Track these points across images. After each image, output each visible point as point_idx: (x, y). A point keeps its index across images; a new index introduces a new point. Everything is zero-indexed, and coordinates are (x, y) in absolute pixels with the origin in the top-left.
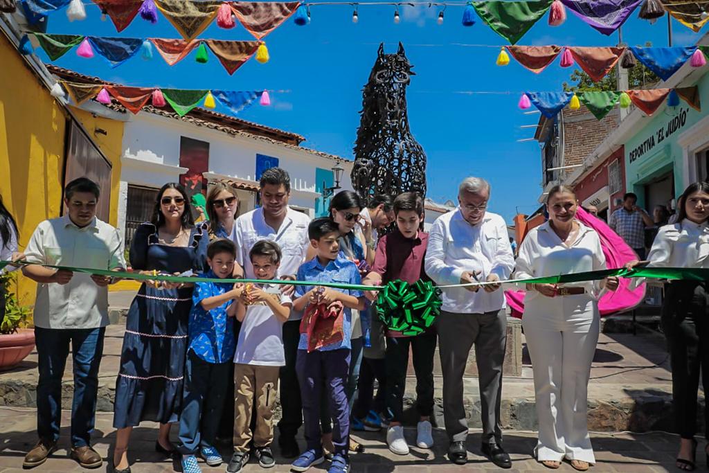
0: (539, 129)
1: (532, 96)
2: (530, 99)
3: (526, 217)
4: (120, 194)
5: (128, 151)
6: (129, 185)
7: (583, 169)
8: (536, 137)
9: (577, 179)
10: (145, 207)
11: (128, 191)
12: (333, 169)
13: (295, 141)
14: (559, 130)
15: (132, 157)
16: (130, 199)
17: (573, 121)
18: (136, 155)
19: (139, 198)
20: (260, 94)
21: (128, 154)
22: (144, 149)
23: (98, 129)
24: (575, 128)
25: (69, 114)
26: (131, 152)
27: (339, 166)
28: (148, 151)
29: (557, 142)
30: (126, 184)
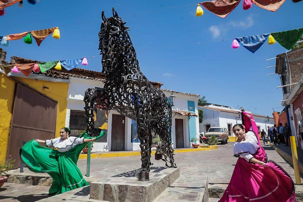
0: (277, 68)
1: (240, 40)
2: (239, 42)
3: (279, 113)
4: (67, 115)
5: (70, 95)
6: (71, 110)
7: (300, 85)
8: (276, 72)
9: (298, 91)
10: (79, 120)
11: (70, 113)
12: (170, 97)
13: (158, 86)
14: (287, 66)
15: (72, 98)
16: (71, 116)
17: (294, 61)
18: (74, 97)
19: (76, 116)
20: (82, 59)
21: (70, 97)
22: (78, 94)
23: (44, 87)
24: (296, 64)
25: (15, 80)
26: (72, 96)
27: (173, 95)
28: (80, 95)
29: (286, 73)
30: (70, 110)
